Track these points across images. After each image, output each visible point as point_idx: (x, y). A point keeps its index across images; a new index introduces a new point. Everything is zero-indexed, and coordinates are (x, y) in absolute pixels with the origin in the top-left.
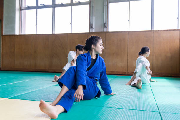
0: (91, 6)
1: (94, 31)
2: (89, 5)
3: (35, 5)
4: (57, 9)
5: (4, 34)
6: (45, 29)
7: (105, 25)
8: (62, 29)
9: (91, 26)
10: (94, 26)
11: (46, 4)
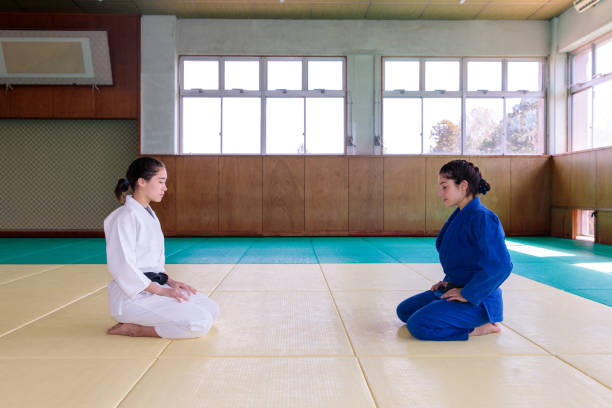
0: (349, 101)
1: (353, 151)
2: (343, 100)
4: (269, 100)
5: (143, 151)
6: (242, 143)
7: (377, 141)
8: (283, 143)
9: (348, 141)
10: (354, 142)
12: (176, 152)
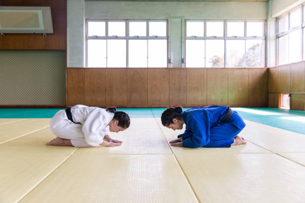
0: (169, 41)
1: (171, 66)
2: (166, 41)
3: (104, 35)
4: (130, 41)
5: (68, 66)
6: (117, 61)
7: (183, 61)
9: (169, 61)
10: (172, 61)
11: (118, 35)
12: (85, 67)
